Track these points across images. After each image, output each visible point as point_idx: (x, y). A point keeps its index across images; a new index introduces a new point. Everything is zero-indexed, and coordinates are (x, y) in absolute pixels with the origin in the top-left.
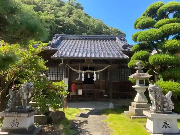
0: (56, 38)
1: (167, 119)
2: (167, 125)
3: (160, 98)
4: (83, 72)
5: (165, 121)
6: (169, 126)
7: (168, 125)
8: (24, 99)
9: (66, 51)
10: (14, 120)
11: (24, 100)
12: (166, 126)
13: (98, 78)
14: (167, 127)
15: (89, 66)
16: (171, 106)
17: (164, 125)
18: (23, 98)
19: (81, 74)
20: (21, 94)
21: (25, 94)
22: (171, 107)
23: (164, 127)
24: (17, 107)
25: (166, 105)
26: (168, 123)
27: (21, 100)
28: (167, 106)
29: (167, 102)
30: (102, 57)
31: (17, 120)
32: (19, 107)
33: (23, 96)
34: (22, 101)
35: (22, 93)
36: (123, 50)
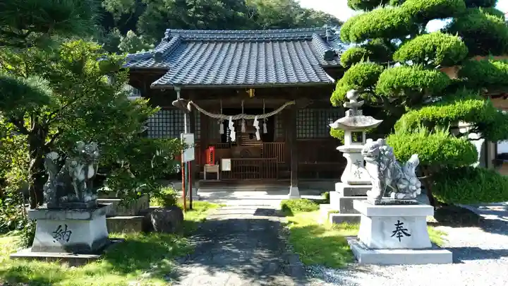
0: (168, 40)
1: (403, 217)
2: (402, 230)
3: (389, 170)
4: (230, 118)
5: (399, 221)
6: (408, 232)
7: (406, 231)
8: (78, 181)
9: (188, 69)
10: (60, 226)
11: (79, 183)
12: (401, 232)
13: (265, 131)
14: (403, 234)
15: (242, 105)
16: (414, 188)
17: (396, 230)
18: (76, 179)
19: (226, 123)
20: (71, 170)
21: (79, 169)
22: (415, 191)
23: (396, 235)
24: (64, 198)
25: (401, 186)
26: (404, 226)
27: (72, 184)
28: (405, 189)
29: (405, 179)
30: (281, 82)
31: (66, 226)
32: (68, 199)
33: (75, 174)
34: (74, 184)
35: (73, 167)
36: (325, 63)
